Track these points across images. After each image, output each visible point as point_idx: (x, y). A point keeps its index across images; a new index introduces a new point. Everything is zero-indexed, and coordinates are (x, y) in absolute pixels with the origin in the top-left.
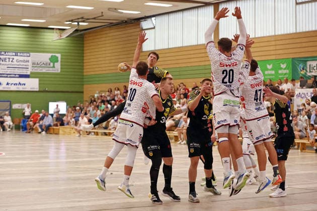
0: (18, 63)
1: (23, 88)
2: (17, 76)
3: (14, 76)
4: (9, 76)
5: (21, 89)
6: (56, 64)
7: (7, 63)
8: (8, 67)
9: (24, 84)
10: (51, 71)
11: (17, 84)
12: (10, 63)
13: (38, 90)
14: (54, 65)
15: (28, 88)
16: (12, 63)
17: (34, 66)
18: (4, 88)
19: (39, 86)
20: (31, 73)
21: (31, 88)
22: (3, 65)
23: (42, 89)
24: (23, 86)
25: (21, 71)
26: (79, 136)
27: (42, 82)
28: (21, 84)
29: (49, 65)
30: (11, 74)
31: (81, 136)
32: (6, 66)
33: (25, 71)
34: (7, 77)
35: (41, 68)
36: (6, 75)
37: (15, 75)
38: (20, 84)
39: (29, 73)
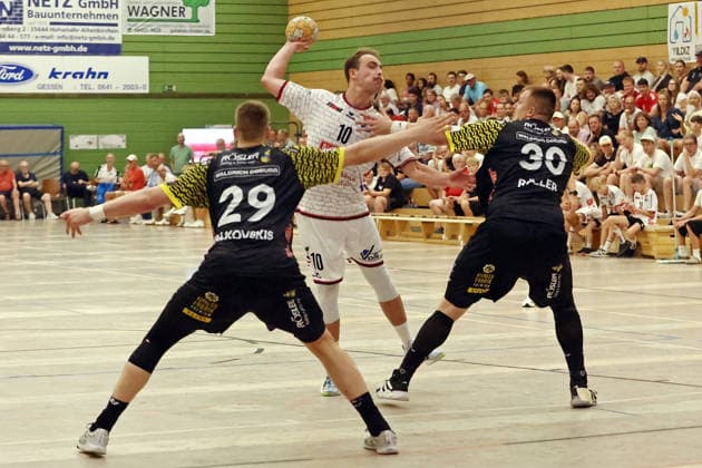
0: (84, 11)
1: (102, 87)
2: (81, 49)
3: (72, 48)
4: (56, 49)
5: (97, 91)
6: (201, 9)
7: (53, 10)
8: (52, 24)
9: (106, 75)
10: (188, 30)
11: (81, 74)
12: (60, 9)
13: (147, 91)
14: (195, 13)
15: (116, 85)
16: (67, 10)
17: (134, 16)
18: (43, 87)
19: (151, 81)
20: (126, 39)
21: (126, 87)
22: (38, 15)
23: (158, 90)
24: (102, 81)
25: (96, 34)
27: (158, 67)
28: (94, 74)
29: (181, 13)
30: (63, 45)
32: (49, 20)
33: (107, 35)
34: (51, 53)
35: (155, 25)
36: (49, 49)
37: (77, 45)
38: (91, 73)
39: (118, 40)
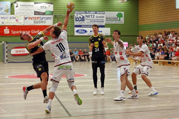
0: (97, 18)
6: (121, 18)
7: (91, 18)
8: (91, 21)
9: (101, 32)
10: (118, 22)
12: (92, 18)
13: (110, 35)
14: (120, 19)
16: (94, 18)
17: (107, 20)
18: (89, 34)
20: (106, 24)
21: (106, 34)
22: (88, 19)
25: (99, 23)
26: (136, 64)
27: (112, 30)
29: (117, 19)
31: (137, 64)
32: (90, 20)
33: (102, 23)
35: (112, 21)
36: (90, 26)
38: (98, 31)
39: (104, 24)
